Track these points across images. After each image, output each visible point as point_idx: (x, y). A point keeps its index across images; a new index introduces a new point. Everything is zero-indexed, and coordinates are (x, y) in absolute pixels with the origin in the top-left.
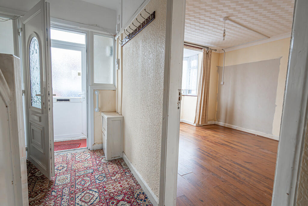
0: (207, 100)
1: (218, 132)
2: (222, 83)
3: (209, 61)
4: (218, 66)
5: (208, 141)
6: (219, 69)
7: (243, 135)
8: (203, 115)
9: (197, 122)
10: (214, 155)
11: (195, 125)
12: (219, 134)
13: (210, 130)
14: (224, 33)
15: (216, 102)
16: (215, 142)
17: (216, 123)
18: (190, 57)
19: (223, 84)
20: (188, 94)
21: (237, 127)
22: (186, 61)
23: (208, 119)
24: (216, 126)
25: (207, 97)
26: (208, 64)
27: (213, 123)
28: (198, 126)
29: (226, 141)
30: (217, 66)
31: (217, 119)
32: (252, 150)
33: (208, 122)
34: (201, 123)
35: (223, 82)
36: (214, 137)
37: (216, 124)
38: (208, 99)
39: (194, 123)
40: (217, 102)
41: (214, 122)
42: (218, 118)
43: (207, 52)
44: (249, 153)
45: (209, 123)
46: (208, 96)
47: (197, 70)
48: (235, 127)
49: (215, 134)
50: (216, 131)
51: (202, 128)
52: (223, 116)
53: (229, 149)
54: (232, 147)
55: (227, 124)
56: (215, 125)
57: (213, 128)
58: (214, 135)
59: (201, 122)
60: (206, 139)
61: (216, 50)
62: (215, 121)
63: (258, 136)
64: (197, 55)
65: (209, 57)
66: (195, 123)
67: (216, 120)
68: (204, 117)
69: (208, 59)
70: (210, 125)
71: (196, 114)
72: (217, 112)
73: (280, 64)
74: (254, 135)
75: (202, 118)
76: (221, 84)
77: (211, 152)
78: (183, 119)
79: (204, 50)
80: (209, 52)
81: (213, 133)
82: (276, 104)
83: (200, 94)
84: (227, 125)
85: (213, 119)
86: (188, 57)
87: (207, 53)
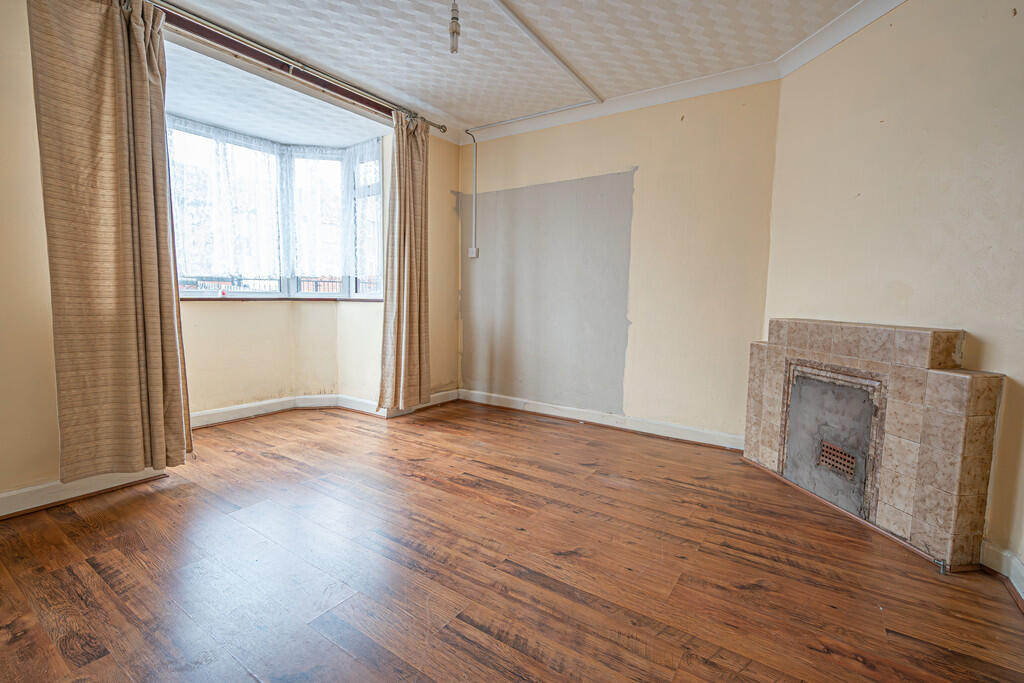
0: (423, 314)
1: (468, 429)
2: (472, 252)
3: (418, 165)
4: (455, 190)
5: (424, 479)
6: (460, 203)
7: (543, 429)
8: (409, 374)
9: (389, 401)
10: (442, 551)
11: (383, 412)
12: (469, 436)
13: (436, 425)
14: (455, 19)
15: (458, 318)
16: (451, 479)
17: (463, 393)
18: (349, 147)
19: (474, 255)
20: (354, 296)
21: (525, 401)
22: (339, 163)
23: (432, 385)
24: (461, 407)
25: (423, 304)
26: (419, 174)
27: (452, 395)
28: (394, 415)
29: (491, 468)
30: (452, 192)
31: (464, 381)
32: (574, 489)
33: (432, 396)
34: (405, 403)
35: (474, 250)
36: (449, 453)
37: (461, 398)
38: (427, 311)
39: (377, 404)
40: (461, 321)
41: (456, 391)
42: (466, 376)
43: (412, 128)
44: (567, 506)
45: (436, 398)
46: (423, 299)
47: (380, 199)
48: (520, 402)
49: (452, 441)
50: (459, 428)
51: (408, 423)
52: (481, 368)
53: (501, 500)
54: (511, 491)
55: (494, 395)
56: (457, 402)
57: (451, 415)
58: (449, 446)
59: (405, 398)
60: (417, 473)
61: (443, 129)
62: (457, 388)
63: (586, 423)
64: (375, 140)
65: (418, 148)
66: (380, 405)
67: (461, 384)
68: (416, 380)
69: (415, 155)
70: (443, 405)
71: (382, 369)
72: (462, 355)
73: (633, 190)
74: (577, 421)
75: (408, 385)
76: (470, 255)
77: (429, 535)
78: (340, 396)
79: (397, 117)
80: (419, 130)
81: (447, 440)
82: (630, 317)
83: (392, 294)
84: (497, 398)
85: (452, 382)
86: (345, 149)
87: (412, 134)
